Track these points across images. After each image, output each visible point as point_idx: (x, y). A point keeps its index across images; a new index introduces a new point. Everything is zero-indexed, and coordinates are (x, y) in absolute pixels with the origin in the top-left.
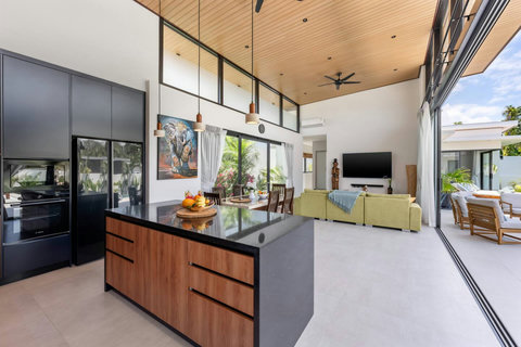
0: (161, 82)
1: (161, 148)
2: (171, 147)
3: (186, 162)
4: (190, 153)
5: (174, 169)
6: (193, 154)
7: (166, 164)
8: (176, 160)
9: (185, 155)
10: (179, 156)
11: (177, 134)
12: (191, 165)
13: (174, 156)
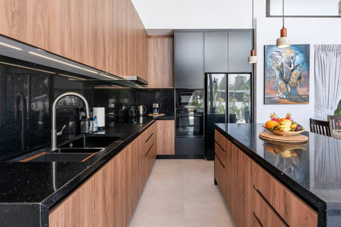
0: (268, 15)
1: (267, 75)
2: (277, 73)
3: (294, 88)
4: (300, 78)
5: (281, 95)
6: (303, 79)
7: (272, 89)
8: (283, 85)
9: (294, 79)
10: (286, 82)
11: (284, 60)
12: (301, 91)
13: (280, 82)
